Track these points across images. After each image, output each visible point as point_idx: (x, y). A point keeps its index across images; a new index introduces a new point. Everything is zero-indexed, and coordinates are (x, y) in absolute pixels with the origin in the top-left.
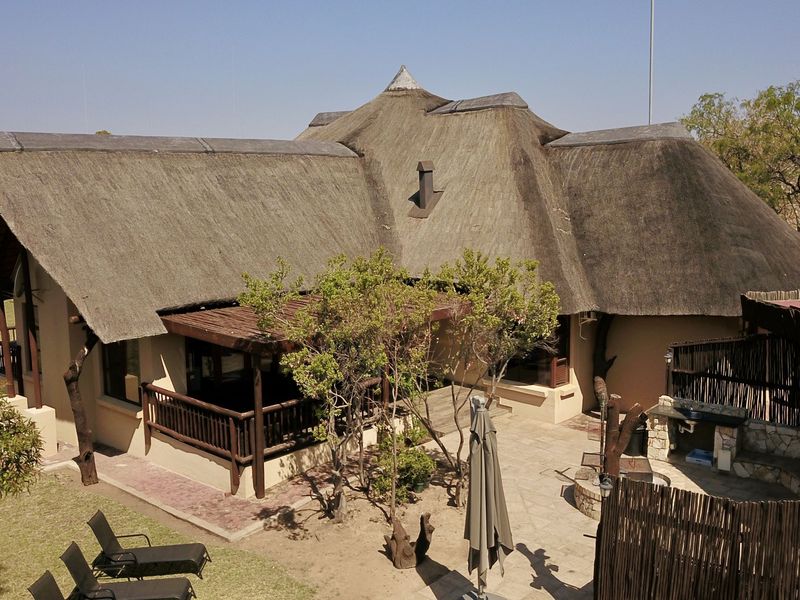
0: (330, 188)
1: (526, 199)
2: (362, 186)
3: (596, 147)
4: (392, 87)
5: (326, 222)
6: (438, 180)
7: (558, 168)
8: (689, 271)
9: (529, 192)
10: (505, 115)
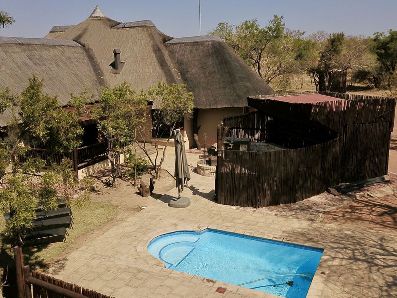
0: (74, 60)
1: (161, 65)
2: (87, 60)
3: (186, 44)
4: (93, 16)
5: (76, 75)
6: (122, 57)
7: (172, 53)
8: (226, 92)
9: (162, 62)
10: (147, 30)
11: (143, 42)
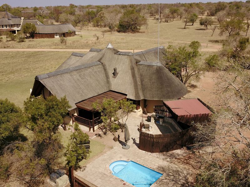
0: (98, 73)
1: (133, 77)
2: (103, 71)
4: (108, 47)
5: (98, 80)
6: (117, 71)
7: (139, 69)
8: (158, 93)
9: (134, 76)
10: (130, 57)
11: (127, 64)
